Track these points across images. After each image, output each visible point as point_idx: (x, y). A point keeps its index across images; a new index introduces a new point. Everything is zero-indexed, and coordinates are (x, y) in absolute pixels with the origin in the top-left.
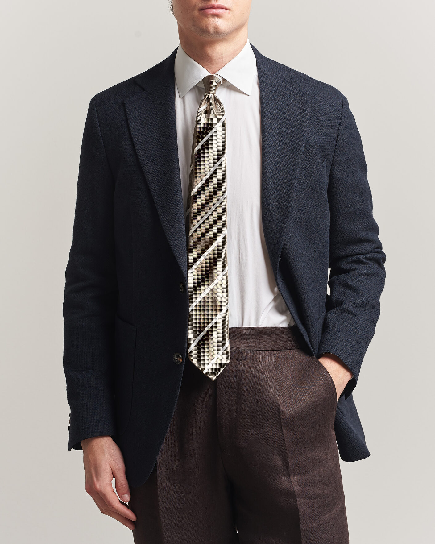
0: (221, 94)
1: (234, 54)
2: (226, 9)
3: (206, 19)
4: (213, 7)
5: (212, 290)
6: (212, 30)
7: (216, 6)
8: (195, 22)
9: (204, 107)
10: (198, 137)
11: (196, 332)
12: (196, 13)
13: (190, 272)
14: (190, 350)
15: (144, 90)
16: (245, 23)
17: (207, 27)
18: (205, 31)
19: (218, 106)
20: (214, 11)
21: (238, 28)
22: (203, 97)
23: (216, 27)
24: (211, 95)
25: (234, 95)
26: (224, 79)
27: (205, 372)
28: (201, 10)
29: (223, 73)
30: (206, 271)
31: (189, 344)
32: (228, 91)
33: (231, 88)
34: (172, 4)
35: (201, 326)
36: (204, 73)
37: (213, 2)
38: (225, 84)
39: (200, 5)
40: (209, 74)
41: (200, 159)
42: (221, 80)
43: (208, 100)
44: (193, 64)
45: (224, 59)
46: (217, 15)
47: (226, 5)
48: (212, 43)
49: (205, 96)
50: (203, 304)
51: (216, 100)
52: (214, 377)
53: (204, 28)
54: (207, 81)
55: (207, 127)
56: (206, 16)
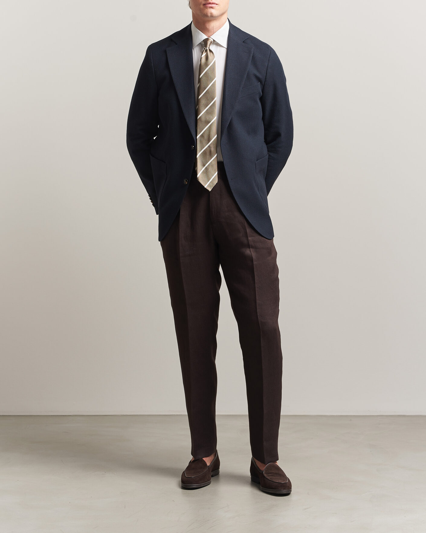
0: (213, 48)
1: (220, 27)
2: (217, 4)
3: (206, 10)
4: (210, 3)
5: (209, 146)
6: (209, 15)
7: (211, 3)
8: (201, 10)
9: (204, 54)
10: (202, 70)
11: (201, 167)
12: (202, 6)
13: (198, 137)
14: (198, 176)
15: (177, 44)
16: (226, 11)
17: (207, 13)
18: (206, 15)
19: (211, 53)
20: (210, 5)
21: (222, 14)
22: (204, 49)
23: (211, 14)
24: (207, 48)
25: (219, 48)
26: (214, 40)
27: (205, 187)
28: (204, 5)
29: (214, 37)
30: (206, 137)
31: (198, 173)
32: (216, 46)
33: (218, 44)
34: (189, 2)
35: (203, 164)
36: (205, 37)
37: (210, 1)
38: (214, 42)
39: (203, 2)
40: (206, 37)
41: (203, 81)
42: (212, 40)
43: (206, 51)
44: (199, 32)
45: (214, 30)
46: (212, 8)
47: (217, 3)
48: (209, 21)
49: (205, 49)
50: (204, 153)
51: (210, 51)
52: (210, 190)
53: (206, 14)
54: (206, 41)
55: (206, 64)
56: (207, 8)
